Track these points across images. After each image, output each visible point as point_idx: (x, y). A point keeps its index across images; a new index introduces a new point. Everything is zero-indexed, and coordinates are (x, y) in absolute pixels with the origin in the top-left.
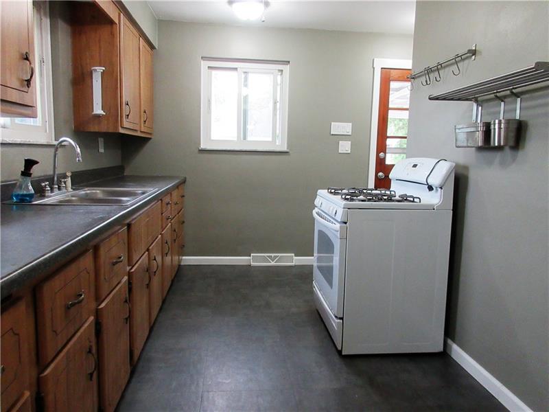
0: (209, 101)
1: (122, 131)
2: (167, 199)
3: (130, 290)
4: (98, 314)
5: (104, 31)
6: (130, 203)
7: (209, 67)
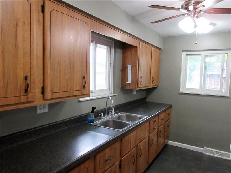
1: (138, 89)
4: (121, 162)
7: (186, 55)
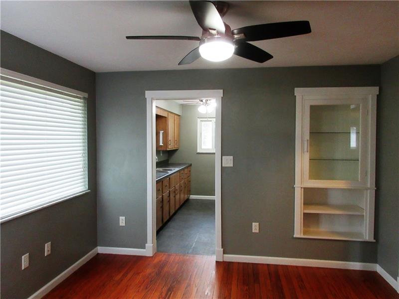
0: (201, 134)
1: (168, 150)
2: (182, 172)
3: (169, 194)
4: (163, 196)
5: (164, 119)
6: (170, 173)
7: (201, 121)
